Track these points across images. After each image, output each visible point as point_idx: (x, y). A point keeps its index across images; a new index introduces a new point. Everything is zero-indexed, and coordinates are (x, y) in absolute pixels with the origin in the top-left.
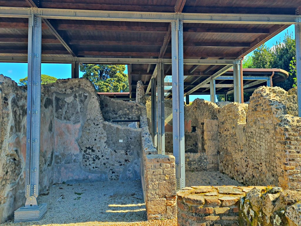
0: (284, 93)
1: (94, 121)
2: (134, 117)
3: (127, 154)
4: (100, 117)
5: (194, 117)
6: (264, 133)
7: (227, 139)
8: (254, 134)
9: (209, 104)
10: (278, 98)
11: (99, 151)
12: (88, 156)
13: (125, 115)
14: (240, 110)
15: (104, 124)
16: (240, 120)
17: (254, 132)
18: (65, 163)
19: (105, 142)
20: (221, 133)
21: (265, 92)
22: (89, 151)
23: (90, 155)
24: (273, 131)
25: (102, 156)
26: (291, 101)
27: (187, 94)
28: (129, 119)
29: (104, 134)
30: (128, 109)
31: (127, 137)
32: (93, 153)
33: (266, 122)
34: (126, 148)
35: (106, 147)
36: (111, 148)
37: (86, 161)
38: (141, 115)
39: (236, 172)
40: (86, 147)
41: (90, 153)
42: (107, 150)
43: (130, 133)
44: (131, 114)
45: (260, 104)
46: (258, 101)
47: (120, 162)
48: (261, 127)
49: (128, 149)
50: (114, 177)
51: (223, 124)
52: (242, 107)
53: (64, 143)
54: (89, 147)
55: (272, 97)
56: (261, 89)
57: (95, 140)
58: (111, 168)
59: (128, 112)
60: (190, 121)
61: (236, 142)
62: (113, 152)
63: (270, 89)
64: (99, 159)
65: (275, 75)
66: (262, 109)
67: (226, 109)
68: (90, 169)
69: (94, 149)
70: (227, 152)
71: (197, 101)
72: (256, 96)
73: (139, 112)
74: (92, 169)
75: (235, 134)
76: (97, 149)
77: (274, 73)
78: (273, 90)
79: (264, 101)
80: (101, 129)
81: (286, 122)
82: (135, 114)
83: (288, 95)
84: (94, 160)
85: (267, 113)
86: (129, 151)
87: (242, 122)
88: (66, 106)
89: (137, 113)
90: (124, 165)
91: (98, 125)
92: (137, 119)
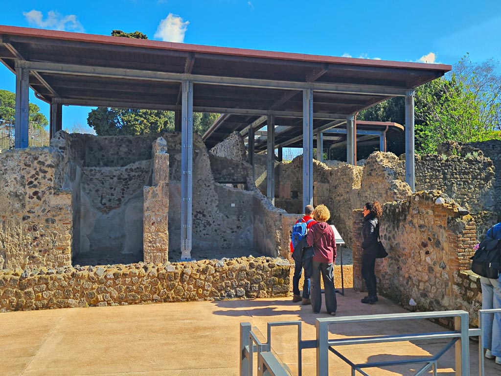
0: (395, 158)
1: (205, 182)
2: (239, 178)
3: (239, 220)
4: (211, 177)
5: (295, 179)
6: (377, 197)
7: (340, 205)
8: (369, 198)
9: (317, 164)
10: (390, 165)
11: (210, 216)
12: (199, 221)
13: (229, 175)
14: (354, 173)
15: (215, 186)
16: (355, 184)
17: (368, 196)
18: (175, 229)
19: (217, 206)
20: (332, 199)
21: (379, 158)
22: (199, 215)
23: (200, 220)
24: (385, 195)
25: (214, 222)
26: (401, 167)
27: (280, 146)
28: (234, 180)
29: (216, 197)
30: (233, 168)
31: (240, 201)
32: (204, 218)
33: (380, 187)
34: (238, 213)
35: (218, 212)
36: (223, 213)
37: (196, 227)
38: (247, 175)
39: (349, 239)
40: (197, 212)
41: (201, 218)
42: (218, 215)
43: (242, 196)
44: (236, 175)
45: (375, 169)
46: (373, 166)
47: (231, 229)
48: (375, 191)
49: (240, 214)
50: (225, 246)
51: (336, 188)
52: (357, 170)
53: (174, 206)
54: (200, 212)
55: (386, 163)
56: (375, 154)
57: (206, 203)
58: (222, 235)
59: (233, 171)
60: (288, 185)
61: (350, 208)
62: (225, 217)
63: (384, 154)
64: (210, 225)
65: (389, 129)
66: (377, 174)
67: (340, 171)
68: (201, 236)
69: (205, 213)
70: (339, 219)
71: (300, 159)
72: (371, 161)
73: (245, 172)
74: (203, 236)
75: (350, 199)
76: (208, 214)
77: (387, 127)
78: (386, 155)
79: (378, 166)
80: (212, 192)
81: (395, 186)
82: (240, 175)
83: (399, 161)
84: (205, 226)
85: (381, 178)
86: (241, 216)
87: (357, 186)
88: (176, 163)
89: (242, 173)
90: (236, 232)
91: (209, 186)
92: (242, 180)
